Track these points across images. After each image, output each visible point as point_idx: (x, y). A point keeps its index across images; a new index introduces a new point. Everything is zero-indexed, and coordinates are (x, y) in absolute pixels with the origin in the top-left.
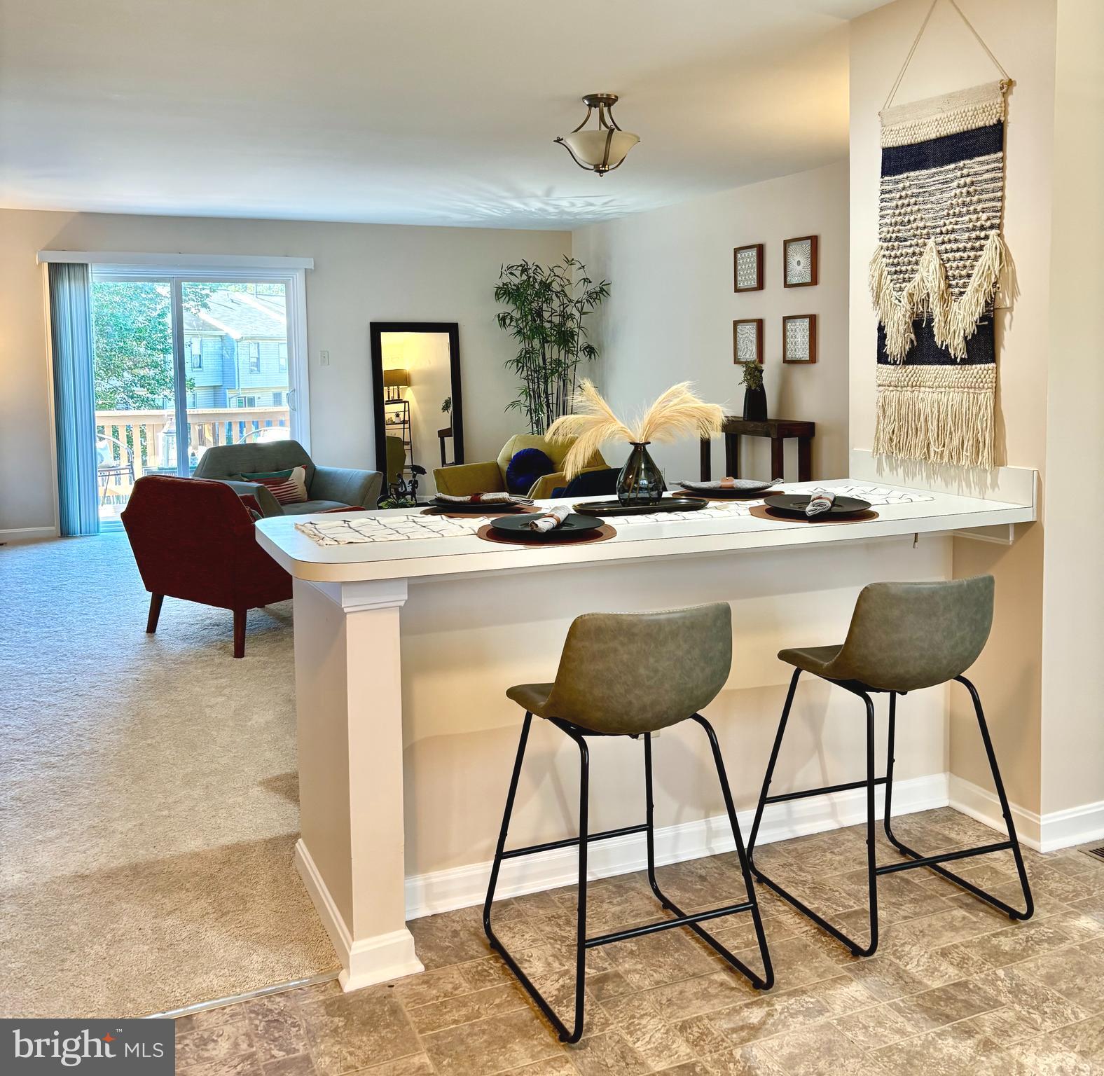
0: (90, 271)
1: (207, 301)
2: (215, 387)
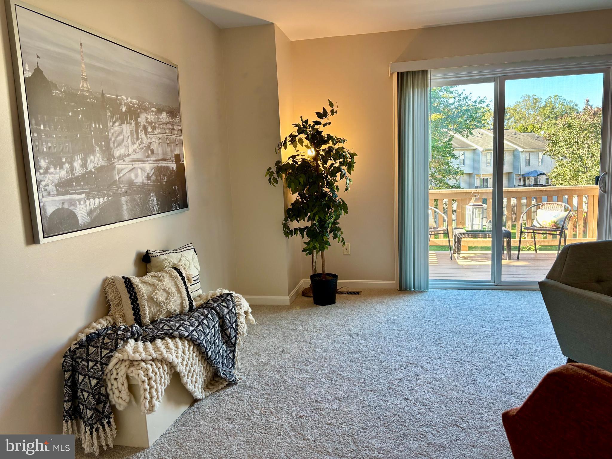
0: (429, 78)
1: (472, 131)
2: (470, 174)
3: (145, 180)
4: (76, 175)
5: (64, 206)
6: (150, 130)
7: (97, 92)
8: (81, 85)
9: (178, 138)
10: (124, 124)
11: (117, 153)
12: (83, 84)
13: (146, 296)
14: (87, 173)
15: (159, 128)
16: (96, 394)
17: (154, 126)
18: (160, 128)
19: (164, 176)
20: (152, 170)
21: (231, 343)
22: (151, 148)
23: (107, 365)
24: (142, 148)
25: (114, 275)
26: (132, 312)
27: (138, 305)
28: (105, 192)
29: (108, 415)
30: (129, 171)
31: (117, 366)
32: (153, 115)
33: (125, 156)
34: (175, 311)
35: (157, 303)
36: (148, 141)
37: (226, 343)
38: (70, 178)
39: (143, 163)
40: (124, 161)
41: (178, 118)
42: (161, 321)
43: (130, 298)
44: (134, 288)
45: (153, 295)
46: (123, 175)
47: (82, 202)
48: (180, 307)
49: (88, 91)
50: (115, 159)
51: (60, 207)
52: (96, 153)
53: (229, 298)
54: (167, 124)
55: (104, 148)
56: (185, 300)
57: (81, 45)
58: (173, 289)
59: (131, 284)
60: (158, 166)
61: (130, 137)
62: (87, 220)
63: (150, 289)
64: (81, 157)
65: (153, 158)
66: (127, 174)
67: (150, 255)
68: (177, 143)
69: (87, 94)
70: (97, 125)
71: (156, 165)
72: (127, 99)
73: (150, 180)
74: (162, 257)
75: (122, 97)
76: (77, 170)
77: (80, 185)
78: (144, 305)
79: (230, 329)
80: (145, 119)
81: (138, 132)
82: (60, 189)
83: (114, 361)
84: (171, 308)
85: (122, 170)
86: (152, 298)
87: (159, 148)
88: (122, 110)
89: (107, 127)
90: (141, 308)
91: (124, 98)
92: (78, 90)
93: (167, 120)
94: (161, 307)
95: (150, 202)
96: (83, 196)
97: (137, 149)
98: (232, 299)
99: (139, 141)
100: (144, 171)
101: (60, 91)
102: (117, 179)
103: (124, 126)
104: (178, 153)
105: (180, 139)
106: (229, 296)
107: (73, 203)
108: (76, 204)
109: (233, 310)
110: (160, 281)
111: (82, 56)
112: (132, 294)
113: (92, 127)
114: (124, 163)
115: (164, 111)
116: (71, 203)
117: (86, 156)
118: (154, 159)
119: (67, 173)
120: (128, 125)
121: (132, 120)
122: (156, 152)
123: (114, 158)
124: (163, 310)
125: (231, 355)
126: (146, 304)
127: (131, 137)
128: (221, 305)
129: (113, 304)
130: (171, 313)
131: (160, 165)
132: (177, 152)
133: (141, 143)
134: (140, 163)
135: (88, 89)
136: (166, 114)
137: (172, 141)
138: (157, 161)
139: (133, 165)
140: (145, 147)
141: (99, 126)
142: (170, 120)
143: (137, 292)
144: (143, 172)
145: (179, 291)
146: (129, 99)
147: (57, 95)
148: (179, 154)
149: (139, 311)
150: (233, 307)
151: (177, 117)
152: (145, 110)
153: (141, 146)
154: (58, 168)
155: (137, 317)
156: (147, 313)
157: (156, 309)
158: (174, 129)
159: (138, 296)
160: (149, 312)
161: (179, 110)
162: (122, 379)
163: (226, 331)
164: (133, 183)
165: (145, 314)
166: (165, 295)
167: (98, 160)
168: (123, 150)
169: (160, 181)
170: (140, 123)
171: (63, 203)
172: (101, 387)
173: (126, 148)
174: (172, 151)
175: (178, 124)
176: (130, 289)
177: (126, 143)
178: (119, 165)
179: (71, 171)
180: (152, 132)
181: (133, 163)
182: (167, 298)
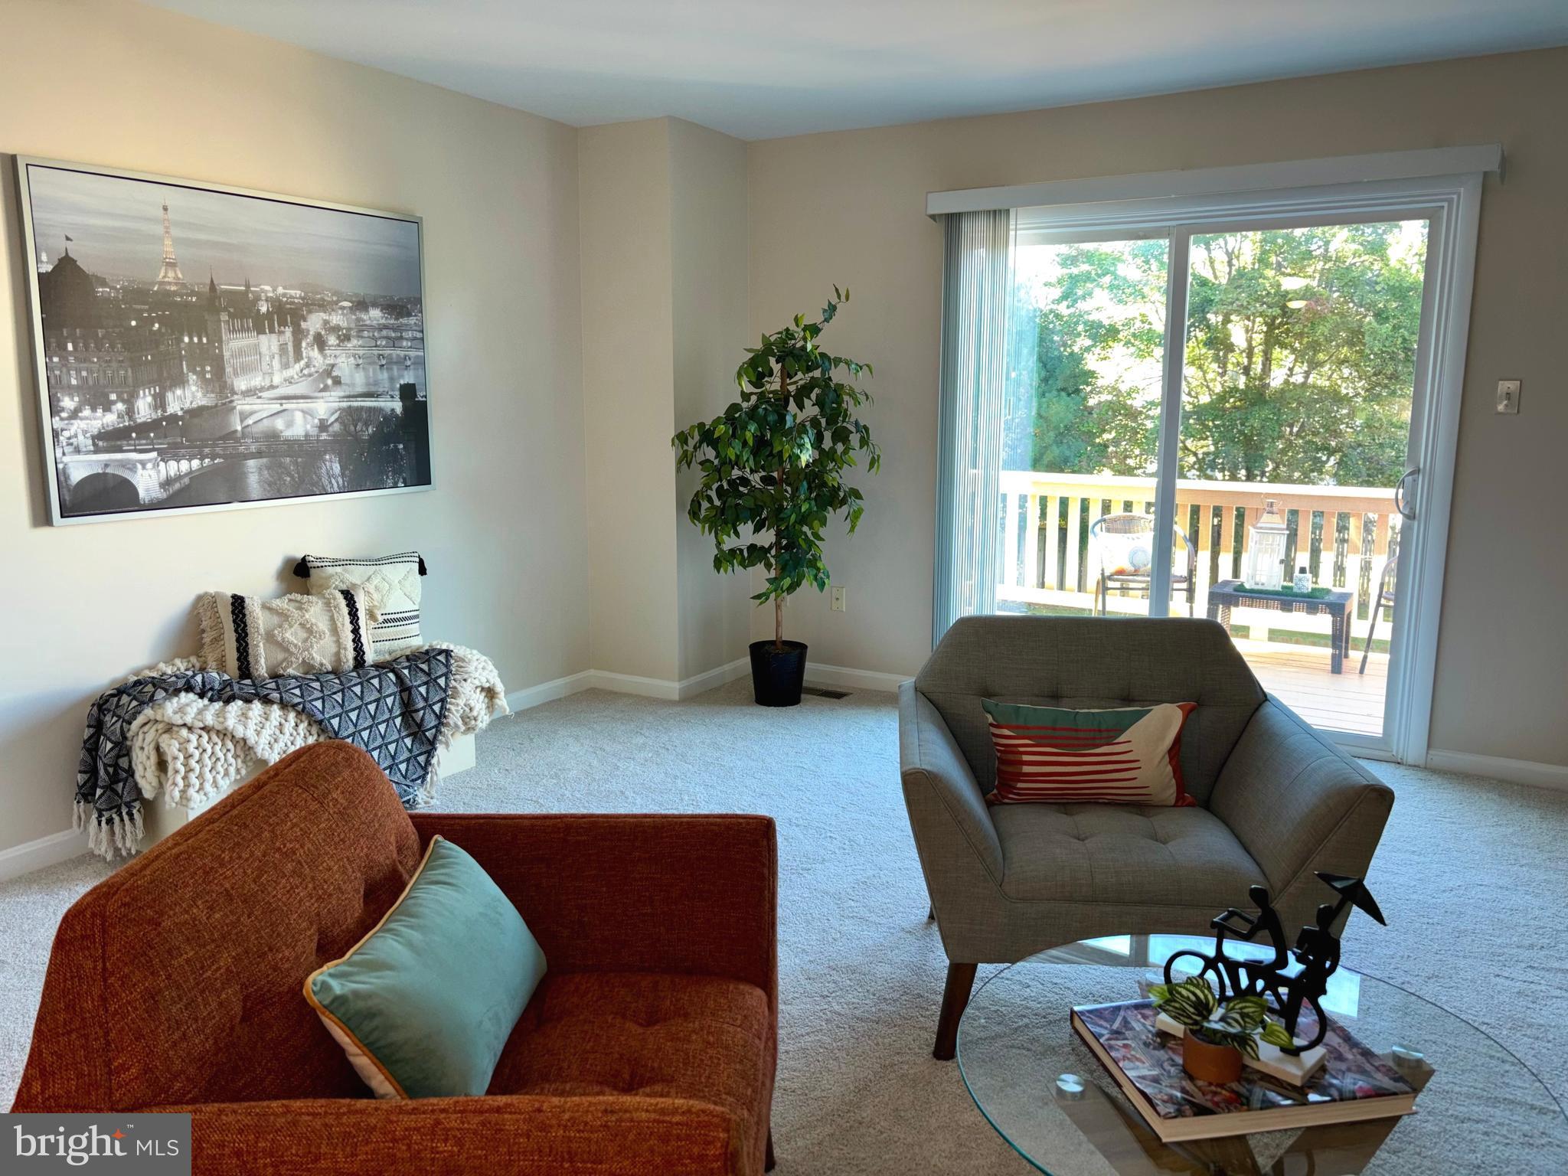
0: (1013, 227)
3: (314, 431)
4: (139, 421)
5: (109, 470)
6: (332, 340)
7: (198, 284)
8: (162, 274)
9: (413, 353)
10: (264, 333)
11: (241, 384)
12: (166, 273)
13: (262, 631)
14: (164, 418)
15: (359, 337)
16: (110, 766)
17: (344, 335)
18: (362, 337)
19: (367, 425)
20: (333, 414)
21: (424, 739)
22: (334, 374)
23: (130, 723)
24: (310, 375)
25: (218, 590)
26: (235, 655)
27: (247, 644)
28: (207, 450)
29: (130, 802)
30: (271, 416)
31: (146, 728)
32: (343, 314)
33: (262, 389)
34: (322, 665)
35: (283, 646)
36: (328, 362)
37: (414, 735)
38: (125, 427)
39: (309, 401)
40: (260, 397)
41: (415, 316)
42: (290, 677)
43: (236, 631)
44: (244, 615)
45: (276, 632)
46: (255, 423)
47: (149, 466)
48: (333, 659)
49: (176, 284)
50: (237, 394)
51: (100, 471)
52: (189, 385)
53: (441, 658)
54: (380, 330)
55: (208, 376)
56: (345, 649)
57: (165, 209)
58: (323, 625)
59: (243, 608)
60: (350, 407)
61: (277, 357)
62: (159, 494)
63: (276, 620)
64: (152, 392)
65: (338, 392)
66: (265, 420)
67: (309, 565)
68: (408, 363)
69: (173, 288)
70: (196, 340)
71: (345, 405)
72: (274, 290)
73: (327, 432)
74: (330, 570)
75: (262, 287)
76: (142, 413)
77: (148, 437)
78: (257, 646)
79: (422, 712)
80: (321, 322)
81: (301, 347)
82: (101, 443)
83: (140, 719)
84: (313, 658)
85: (252, 413)
86: (274, 636)
87: (357, 375)
88: (259, 310)
89: (220, 341)
90: (250, 651)
91: (267, 288)
92: (154, 284)
93: (383, 321)
94: (292, 654)
95: (324, 470)
96: (154, 454)
97: (296, 377)
98: (447, 660)
99: (302, 363)
100: (310, 415)
101: (114, 288)
102: (239, 428)
103: (262, 337)
104: (412, 381)
105: (417, 357)
106: (444, 655)
107: (130, 466)
108: (135, 467)
109: (442, 681)
110: (300, 609)
111: (167, 228)
112: (239, 626)
113: (183, 341)
114: (259, 401)
115: (375, 305)
116: (123, 466)
117: (164, 390)
118: (342, 394)
119: (119, 417)
120: (274, 336)
121: (285, 325)
122: (348, 382)
123: (234, 393)
124: (294, 660)
125: (422, 759)
126: (261, 645)
127: (281, 356)
128: (418, 667)
129: (207, 638)
130: (313, 667)
131: (355, 404)
132: (408, 378)
133: (308, 366)
134: (302, 401)
135: (179, 279)
136: (381, 311)
137: (395, 360)
138: (349, 397)
139: (281, 404)
140: (317, 372)
141: (200, 339)
142: (392, 321)
143: (248, 622)
144: (309, 417)
145: (335, 631)
146: (280, 290)
147: (106, 295)
148: (414, 385)
149: (248, 655)
150: (446, 675)
151: (411, 316)
152: (320, 306)
153: (306, 372)
154: (100, 411)
155: (242, 663)
156: (262, 661)
157: (281, 656)
158: (401, 338)
159: (250, 630)
160: (266, 659)
161: (418, 301)
162: (150, 749)
163: (414, 715)
164: (279, 437)
165: (257, 662)
166: (303, 635)
167: (194, 397)
168: (260, 378)
169: (354, 433)
170: (308, 331)
171: (106, 466)
172: (118, 756)
173: (267, 376)
174: (392, 379)
175: (415, 328)
176: (237, 616)
177: (265, 367)
178: (242, 405)
179: (127, 414)
180: (339, 345)
181: (284, 401)
182: (305, 640)
